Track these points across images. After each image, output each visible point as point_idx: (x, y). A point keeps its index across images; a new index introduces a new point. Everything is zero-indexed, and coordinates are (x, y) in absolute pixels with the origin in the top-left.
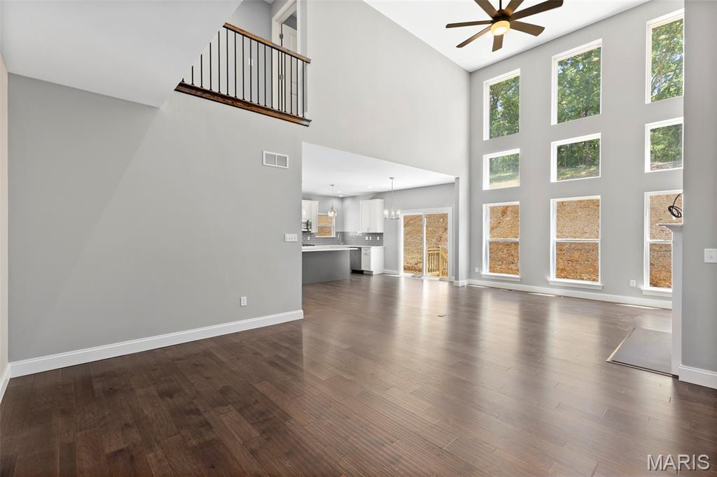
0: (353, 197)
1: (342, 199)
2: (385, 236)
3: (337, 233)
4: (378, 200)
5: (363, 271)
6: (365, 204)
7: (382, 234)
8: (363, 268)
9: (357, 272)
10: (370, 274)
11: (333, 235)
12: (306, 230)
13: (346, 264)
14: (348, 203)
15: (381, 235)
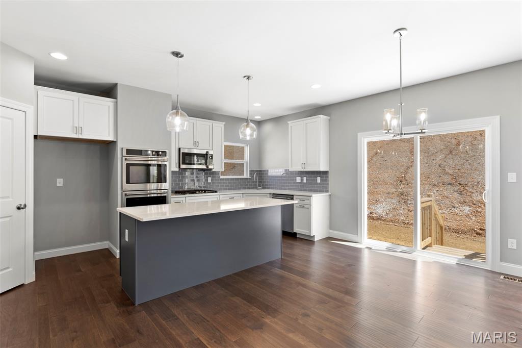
0: (278, 120)
1: (259, 123)
2: (331, 177)
3: (252, 172)
4: (321, 116)
5: (295, 234)
6: (296, 127)
7: (326, 173)
8: (296, 230)
9: (289, 235)
10: (308, 241)
11: (247, 175)
12: (204, 167)
13: (276, 222)
14: (268, 128)
15: (324, 174)
